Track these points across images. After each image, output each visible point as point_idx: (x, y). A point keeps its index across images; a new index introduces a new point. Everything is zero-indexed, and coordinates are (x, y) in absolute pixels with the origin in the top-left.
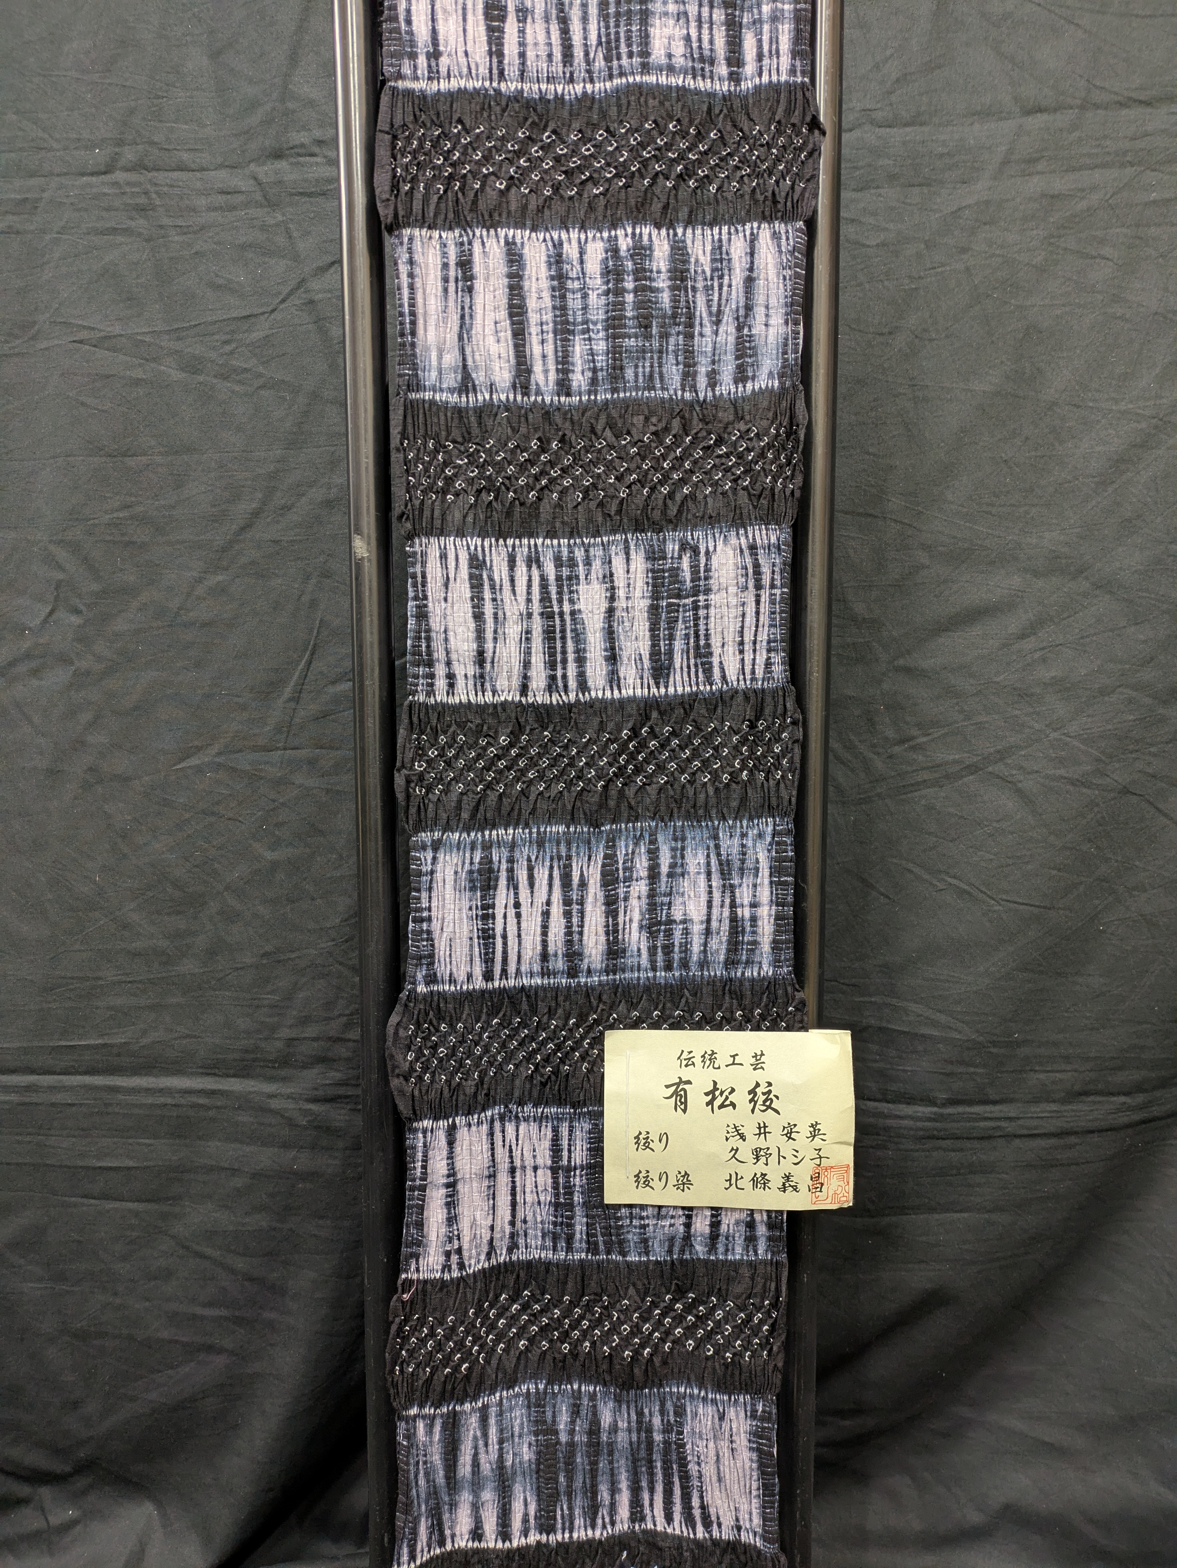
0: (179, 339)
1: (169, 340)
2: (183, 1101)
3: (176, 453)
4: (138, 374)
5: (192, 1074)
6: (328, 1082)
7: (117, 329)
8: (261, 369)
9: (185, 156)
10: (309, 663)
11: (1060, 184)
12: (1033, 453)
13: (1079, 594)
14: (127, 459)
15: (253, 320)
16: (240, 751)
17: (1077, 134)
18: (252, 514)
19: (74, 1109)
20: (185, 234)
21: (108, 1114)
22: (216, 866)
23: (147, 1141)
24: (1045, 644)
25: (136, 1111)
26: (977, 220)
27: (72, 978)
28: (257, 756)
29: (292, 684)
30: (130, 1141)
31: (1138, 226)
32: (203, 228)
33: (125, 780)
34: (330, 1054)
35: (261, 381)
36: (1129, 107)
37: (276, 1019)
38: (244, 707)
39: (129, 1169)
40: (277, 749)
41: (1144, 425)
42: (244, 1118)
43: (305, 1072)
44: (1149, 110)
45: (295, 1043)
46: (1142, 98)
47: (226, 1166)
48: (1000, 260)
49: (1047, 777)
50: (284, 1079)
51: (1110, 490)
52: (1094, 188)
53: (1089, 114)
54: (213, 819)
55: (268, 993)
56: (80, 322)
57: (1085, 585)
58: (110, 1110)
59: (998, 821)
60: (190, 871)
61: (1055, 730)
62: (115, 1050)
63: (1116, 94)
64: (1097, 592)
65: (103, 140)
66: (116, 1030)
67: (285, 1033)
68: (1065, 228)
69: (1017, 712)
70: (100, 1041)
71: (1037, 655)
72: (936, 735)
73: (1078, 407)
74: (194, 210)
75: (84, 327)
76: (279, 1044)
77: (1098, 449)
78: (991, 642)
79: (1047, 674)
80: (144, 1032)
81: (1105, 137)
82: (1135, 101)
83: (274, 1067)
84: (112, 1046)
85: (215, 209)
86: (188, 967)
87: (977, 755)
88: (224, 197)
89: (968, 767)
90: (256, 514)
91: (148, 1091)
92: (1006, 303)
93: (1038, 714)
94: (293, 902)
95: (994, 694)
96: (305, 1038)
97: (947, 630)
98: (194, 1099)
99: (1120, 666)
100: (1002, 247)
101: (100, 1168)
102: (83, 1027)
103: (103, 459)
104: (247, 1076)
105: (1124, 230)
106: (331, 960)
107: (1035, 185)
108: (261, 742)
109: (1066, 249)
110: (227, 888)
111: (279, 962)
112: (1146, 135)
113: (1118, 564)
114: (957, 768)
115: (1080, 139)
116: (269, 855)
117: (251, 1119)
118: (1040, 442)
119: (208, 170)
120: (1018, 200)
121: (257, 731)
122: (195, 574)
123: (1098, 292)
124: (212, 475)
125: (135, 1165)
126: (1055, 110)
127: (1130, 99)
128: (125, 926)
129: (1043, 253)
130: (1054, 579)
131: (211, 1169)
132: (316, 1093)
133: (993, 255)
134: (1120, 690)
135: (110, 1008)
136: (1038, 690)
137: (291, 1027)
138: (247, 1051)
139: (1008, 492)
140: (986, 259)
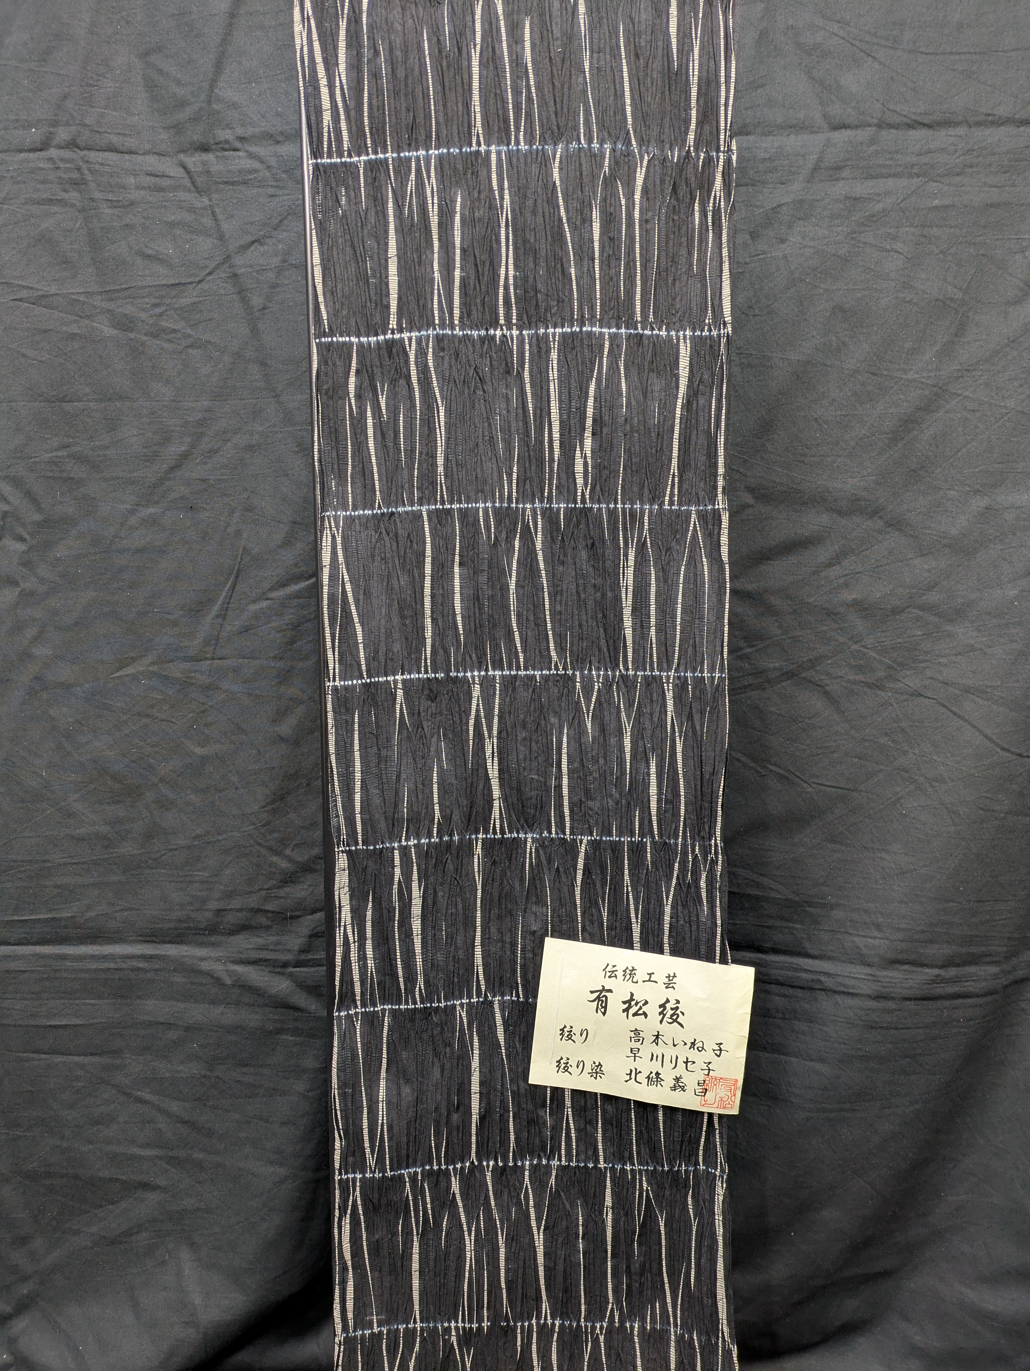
0: (111, 300)
1: (102, 300)
2: (124, 966)
3: (110, 399)
4: (74, 329)
5: (132, 942)
6: (251, 946)
7: (53, 290)
8: (189, 331)
9: (115, 139)
10: (234, 585)
11: (861, 189)
12: (839, 413)
13: (875, 531)
14: (64, 404)
15: (182, 288)
16: (172, 661)
17: (872, 148)
18: (181, 455)
19: (26, 975)
20: (116, 207)
21: (56, 978)
22: (151, 761)
23: (92, 1001)
24: (847, 572)
25: (83, 976)
26: (793, 216)
27: (23, 861)
28: (187, 665)
29: (219, 603)
30: (77, 1002)
31: (923, 226)
32: (132, 203)
33: (67, 686)
34: (253, 923)
35: (189, 341)
36: (914, 128)
37: (205, 893)
38: (175, 624)
39: (75, 1026)
40: (206, 659)
41: (927, 392)
42: (178, 979)
43: (232, 939)
44: (931, 132)
45: (223, 913)
46: (925, 121)
47: (162, 1021)
48: (812, 251)
49: (849, 681)
50: (213, 945)
51: (900, 445)
52: (888, 193)
53: (884, 132)
54: (147, 721)
55: (199, 871)
56: (20, 283)
57: (879, 524)
58: (58, 975)
59: (810, 718)
60: (127, 766)
61: (856, 642)
62: (63, 923)
63: (905, 116)
64: (889, 529)
65: (39, 121)
66: (63, 906)
67: (214, 905)
68: (865, 225)
69: (825, 628)
70: (49, 916)
71: (842, 581)
72: (759, 647)
73: (875, 374)
74: (124, 187)
75: (24, 287)
76: (209, 915)
77: (891, 410)
78: (804, 569)
79: (848, 596)
80: (89, 907)
81: (897, 152)
82: (920, 124)
83: (204, 934)
84: (59, 920)
85: (143, 188)
86: (128, 849)
87: (793, 664)
88: (152, 179)
89: (787, 673)
90: (185, 456)
91: (93, 957)
92: (816, 287)
93: (841, 629)
94: (220, 791)
95: (807, 612)
96: (230, 910)
97: (769, 559)
98: (135, 963)
99: (908, 591)
100: (813, 239)
101: (50, 1026)
102: (34, 904)
103: (43, 404)
104: (181, 942)
105: (913, 230)
106: (252, 841)
107: (840, 189)
108: (192, 653)
109: (866, 243)
110: (162, 780)
111: (209, 843)
112: (929, 152)
113: (906, 507)
114: (777, 674)
115: (877, 152)
116: (199, 751)
117: (184, 980)
118: (845, 403)
119: (136, 153)
120: (827, 201)
121: (187, 644)
122: (129, 507)
123: (892, 280)
124: (145, 420)
125: (80, 1023)
126: (857, 127)
127: (916, 121)
128: (71, 815)
129: (847, 246)
130: (854, 517)
131: (150, 1024)
132: (240, 955)
133: (805, 247)
134: (909, 610)
135: (57, 887)
136: (842, 610)
137: (218, 900)
138: (180, 921)
139: (818, 445)
140: (800, 248)
